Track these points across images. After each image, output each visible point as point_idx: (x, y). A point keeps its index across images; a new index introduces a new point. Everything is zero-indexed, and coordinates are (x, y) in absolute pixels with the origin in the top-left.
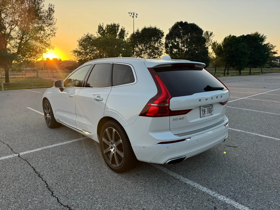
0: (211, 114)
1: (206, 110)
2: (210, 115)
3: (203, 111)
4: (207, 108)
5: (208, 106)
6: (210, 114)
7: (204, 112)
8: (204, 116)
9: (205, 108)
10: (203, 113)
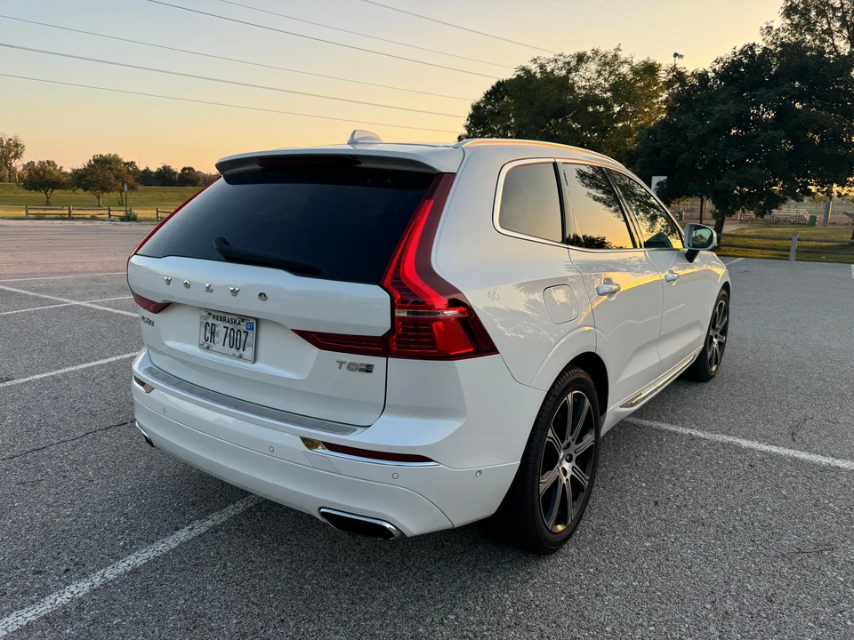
0: (240, 357)
1: (221, 328)
2: (234, 355)
3: (208, 328)
4: (227, 325)
5: (230, 317)
6: (233, 351)
7: (213, 333)
8: (208, 348)
9: (215, 322)
10: (208, 335)
